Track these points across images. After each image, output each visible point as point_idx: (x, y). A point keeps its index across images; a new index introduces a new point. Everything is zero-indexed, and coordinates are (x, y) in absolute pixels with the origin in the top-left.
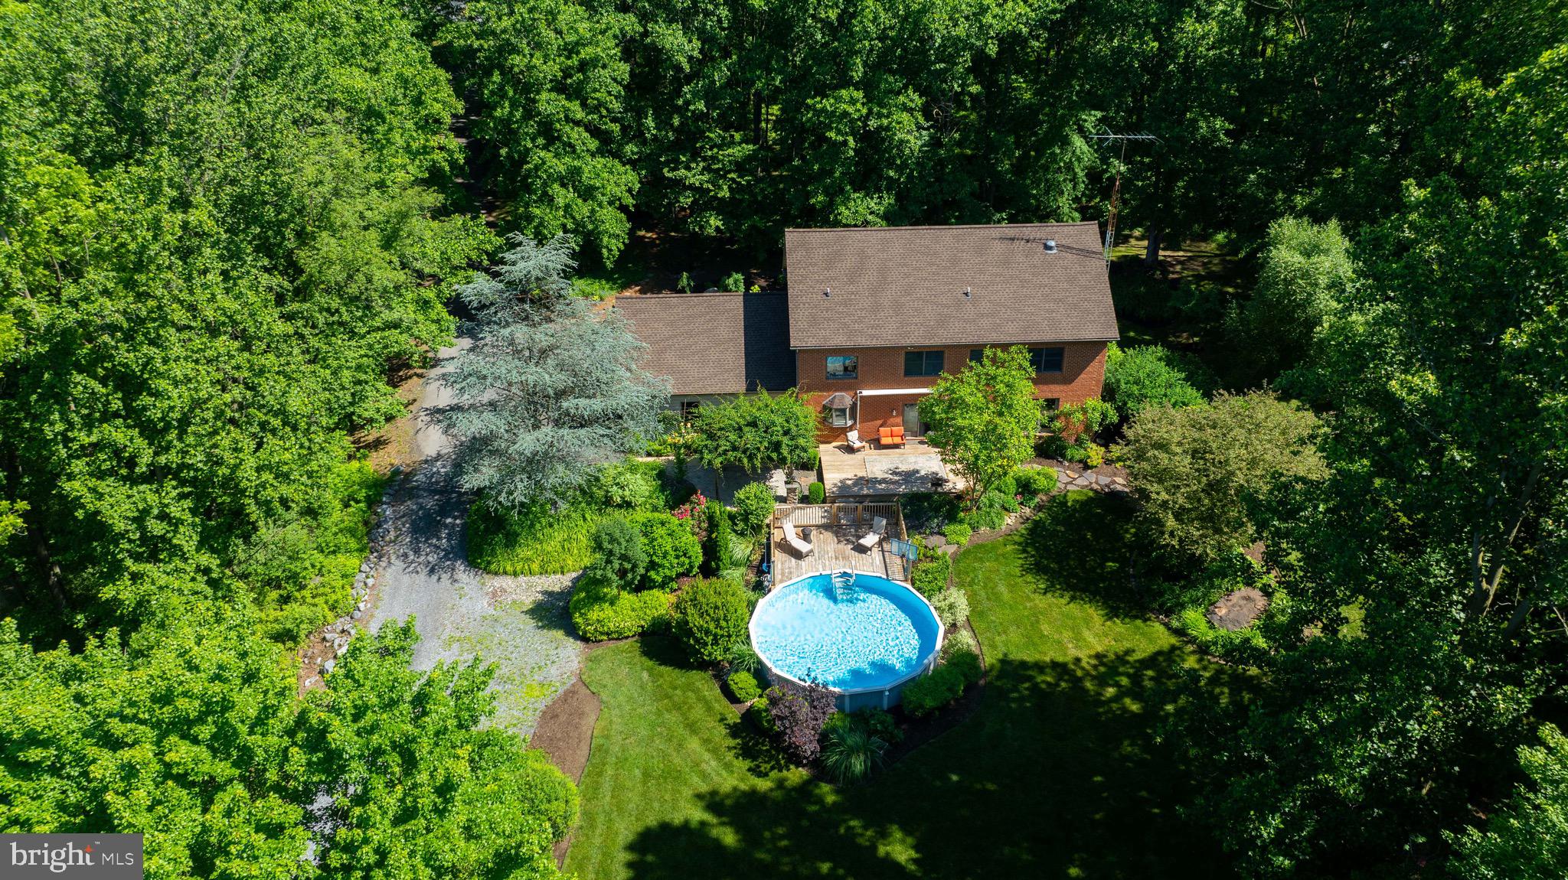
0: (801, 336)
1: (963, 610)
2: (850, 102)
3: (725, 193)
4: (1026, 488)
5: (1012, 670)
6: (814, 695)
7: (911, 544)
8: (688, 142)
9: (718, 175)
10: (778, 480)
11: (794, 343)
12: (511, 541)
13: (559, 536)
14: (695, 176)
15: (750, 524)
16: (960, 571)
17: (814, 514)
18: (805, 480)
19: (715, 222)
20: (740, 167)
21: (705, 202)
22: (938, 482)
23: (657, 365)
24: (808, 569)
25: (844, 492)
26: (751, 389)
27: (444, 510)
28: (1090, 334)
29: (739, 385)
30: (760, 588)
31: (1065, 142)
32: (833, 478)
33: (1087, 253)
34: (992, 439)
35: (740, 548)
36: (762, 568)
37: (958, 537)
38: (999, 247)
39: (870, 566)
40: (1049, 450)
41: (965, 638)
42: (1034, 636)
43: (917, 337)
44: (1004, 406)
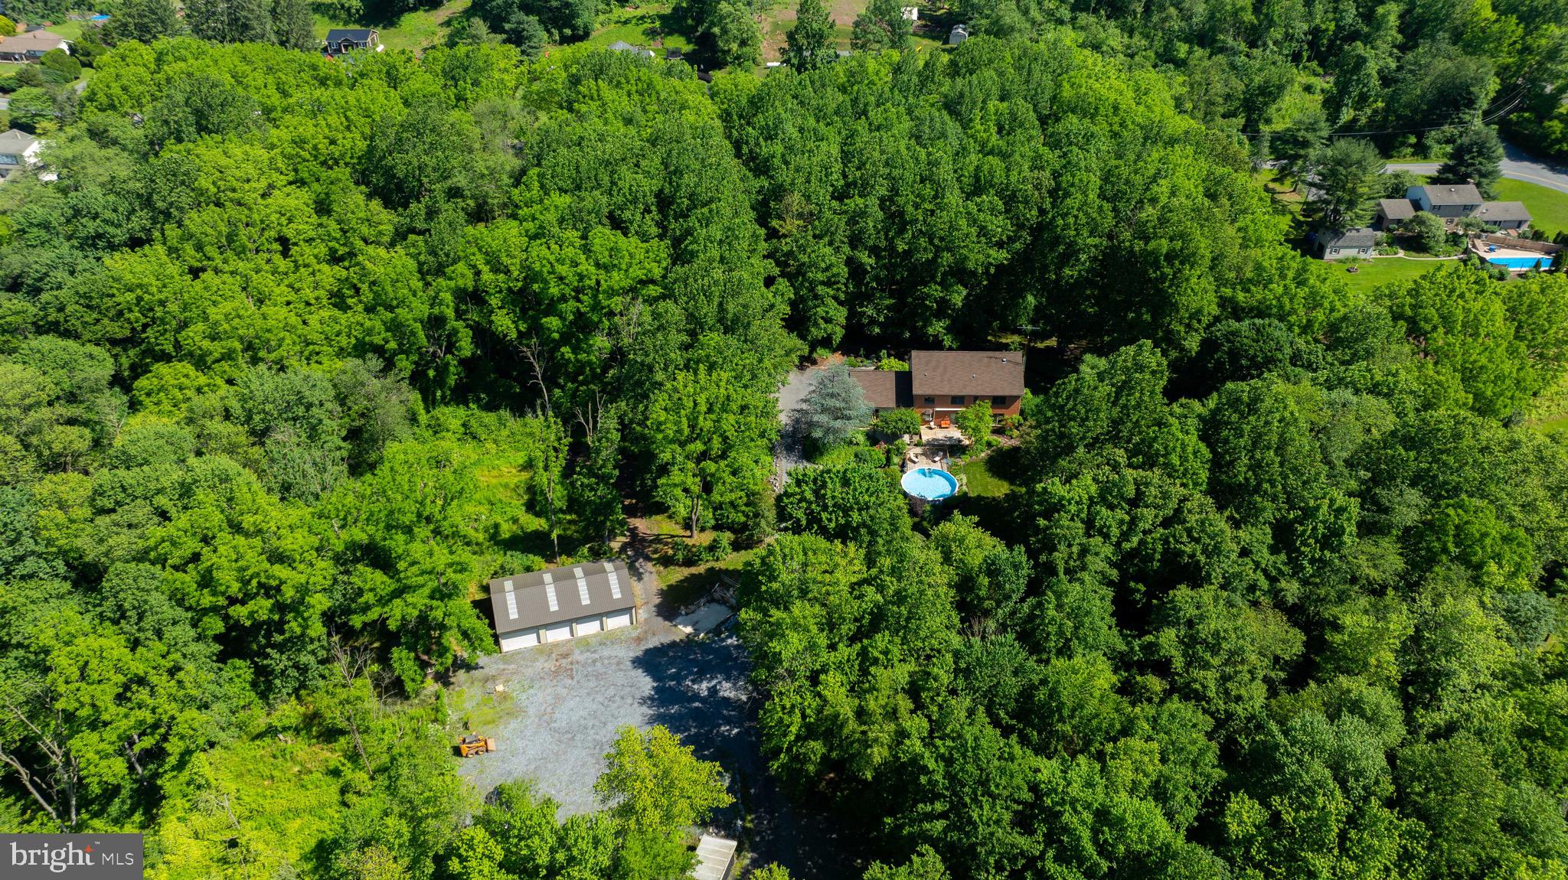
0: (918, 389)
1: (965, 481)
2: (935, 290)
3: (882, 319)
4: (989, 444)
5: (979, 498)
6: (923, 501)
7: (950, 460)
8: (867, 297)
9: (879, 312)
10: (906, 438)
11: (915, 392)
12: (822, 454)
13: (836, 453)
14: (870, 311)
15: (899, 452)
16: (965, 469)
17: (919, 450)
18: (916, 438)
19: (877, 330)
20: (888, 307)
21: (873, 321)
22: (960, 441)
23: (870, 399)
24: (917, 467)
25: (929, 443)
26: (898, 406)
27: (794, 443)
28: (1015, 393)
29: (893, 404)
30: (903, 471)
31: (1024, 298)
32: (925, 438)
33: (1017, 364)
34: (976, 430)
35: (896, 460)
36: (903, 466)
37: (967, 458)
38: (986, 360)
39: (937, 467)
40: (998, 431)
41: (965, 488)
42: (985, 488)
43: (956, 392)
44: (981, 419)
